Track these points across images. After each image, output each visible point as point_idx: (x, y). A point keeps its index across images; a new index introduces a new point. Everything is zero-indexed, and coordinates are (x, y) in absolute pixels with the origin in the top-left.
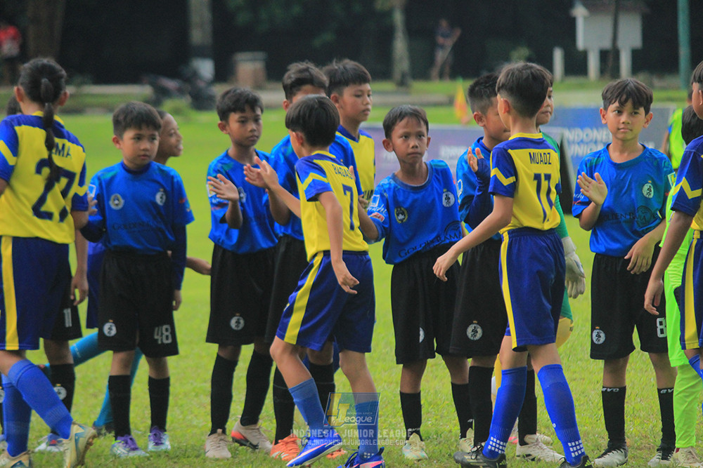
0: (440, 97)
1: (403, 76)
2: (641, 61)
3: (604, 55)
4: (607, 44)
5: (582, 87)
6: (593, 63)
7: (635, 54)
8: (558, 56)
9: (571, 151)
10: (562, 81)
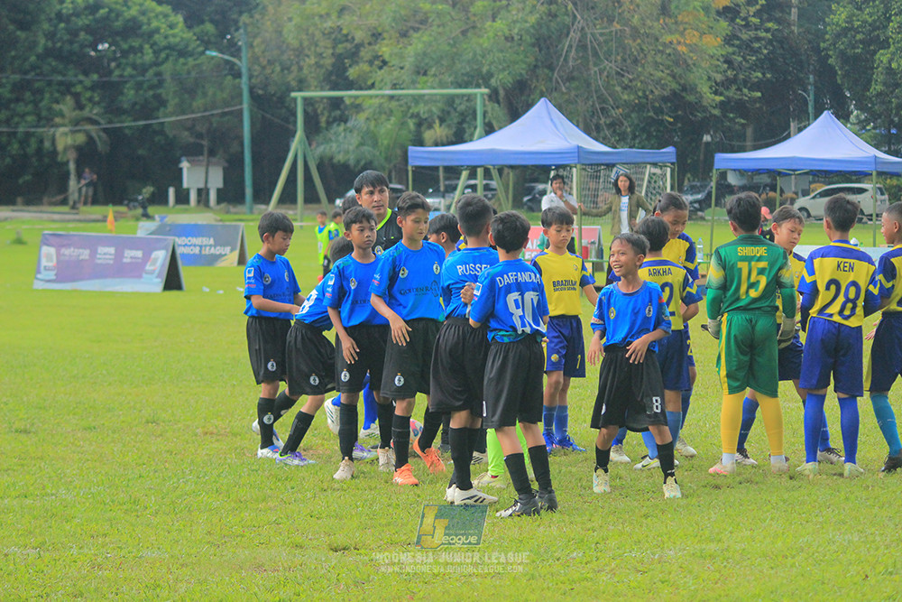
0: (99, 217)
1: (75, 203)
2: (223, 196)
3: (199, 191)
4: (202, 185)
5: (186, 211)
6: (193, 196)
7: (219, 191)
8: (171, 191)
9: (179, 251)
10: (174, 206)
